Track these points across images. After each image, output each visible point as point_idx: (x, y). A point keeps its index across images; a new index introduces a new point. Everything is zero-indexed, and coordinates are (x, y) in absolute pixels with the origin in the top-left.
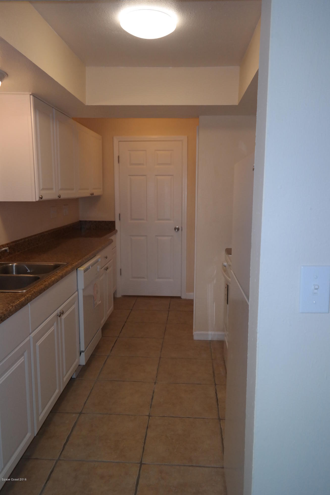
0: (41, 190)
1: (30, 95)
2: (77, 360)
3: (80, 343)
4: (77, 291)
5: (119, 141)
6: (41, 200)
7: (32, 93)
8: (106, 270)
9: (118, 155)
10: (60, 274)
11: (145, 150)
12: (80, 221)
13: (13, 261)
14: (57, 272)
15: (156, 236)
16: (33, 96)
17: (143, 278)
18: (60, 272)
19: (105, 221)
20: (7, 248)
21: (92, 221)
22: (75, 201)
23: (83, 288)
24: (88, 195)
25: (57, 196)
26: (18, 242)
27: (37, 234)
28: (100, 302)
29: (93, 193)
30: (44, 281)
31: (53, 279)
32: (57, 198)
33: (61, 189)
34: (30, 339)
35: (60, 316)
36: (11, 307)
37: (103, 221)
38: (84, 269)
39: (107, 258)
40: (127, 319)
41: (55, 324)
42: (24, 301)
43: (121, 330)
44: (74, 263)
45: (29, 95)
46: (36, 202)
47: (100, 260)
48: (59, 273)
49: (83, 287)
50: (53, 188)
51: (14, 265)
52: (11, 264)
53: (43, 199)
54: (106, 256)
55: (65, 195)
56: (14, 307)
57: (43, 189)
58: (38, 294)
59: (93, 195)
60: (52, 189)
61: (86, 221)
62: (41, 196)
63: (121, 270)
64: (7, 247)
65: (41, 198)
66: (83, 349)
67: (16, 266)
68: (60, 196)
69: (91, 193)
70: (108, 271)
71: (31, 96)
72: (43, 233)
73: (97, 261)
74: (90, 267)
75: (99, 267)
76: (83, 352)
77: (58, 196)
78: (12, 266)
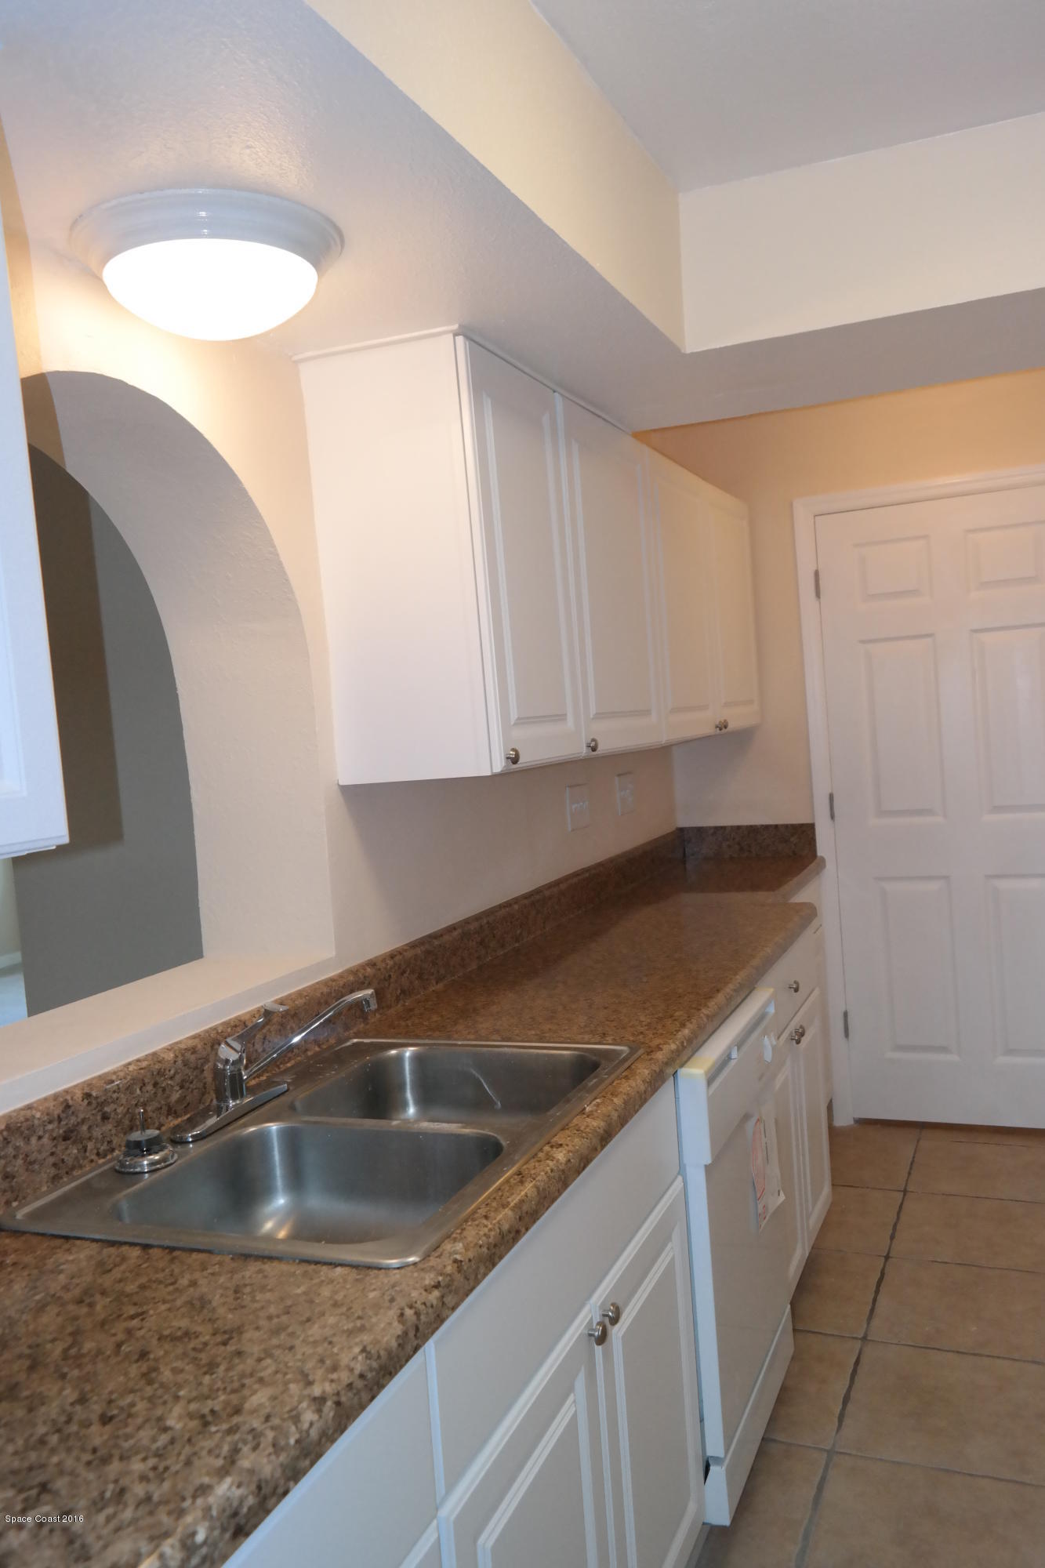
0: (515, 724)
1: (455, 335)
2: (692, 1507)
3: (702, 1420)
4: (679, 1173)
5: (815, 516)
6: (515, 766)
7: (460, 326)
8: (798, 1042)
9: (815, 568)
10: (597, 1124)
11: (925, 537)
12: (681, 830)
13: (410, 1035)
14: (583, 1111)
15: (988, 877)
16: (467, 337)
17: (944, 1049)
18: (598, 1105)
19: (776, 826)
20: (370, 991)
21: (723, 828)
22: (658, 757)
23: (709, 1161)
24: (709, 730)
25: (585, 745)
26: (436, 942)
27: (516, 900)
28: (782, 1197)
29: (725, 721)
30: (519, 1173)
31: (561, 1155)
32: (584, 751)
33: (600, 716)
34: (439, 1538)
35: (602, 1339)
36: (309, 1416)
37: (767, 827)
38: (706, 1073)
39: (796, 990)
40: (892, 1237)
41: (580, 1383)
42: (394, 1344)
43: (875, 1300)
44: (659, 1048)
45: (451, 336)
46: (494, 776)
47: (771, 1010)
48: (593, 1112)
49: (707, 1159)
50: (566, 715)
51: (408, 1054)
52: (393, 1052)
53: (520, 761)
54: (795, 982)
55: (615, 737)
56: (329, 1403)
57: (522, 721)
58: (482, 1270)
59: (724, 730)
60: (561, 718)
61: (700, 830)
62: (513, 750)
63: (846, 1015)
64: (367, 988)
65: (515, 760)
66: (715, 1446)
67: (417, 1059)
68: (593, 744)
69: (717, 723)
70: (805, 1040)
71: (460, 339)
72: (538, 891)
73: (760, 1018)
74: (734, 1055)
75: (768, 1042)
76: (718, 1461)
77: (588, 746)
78: (399, 1059)
